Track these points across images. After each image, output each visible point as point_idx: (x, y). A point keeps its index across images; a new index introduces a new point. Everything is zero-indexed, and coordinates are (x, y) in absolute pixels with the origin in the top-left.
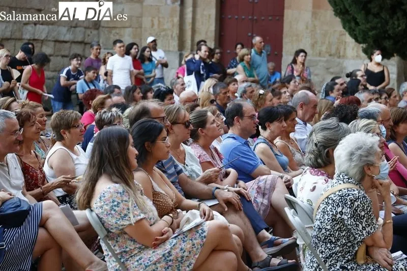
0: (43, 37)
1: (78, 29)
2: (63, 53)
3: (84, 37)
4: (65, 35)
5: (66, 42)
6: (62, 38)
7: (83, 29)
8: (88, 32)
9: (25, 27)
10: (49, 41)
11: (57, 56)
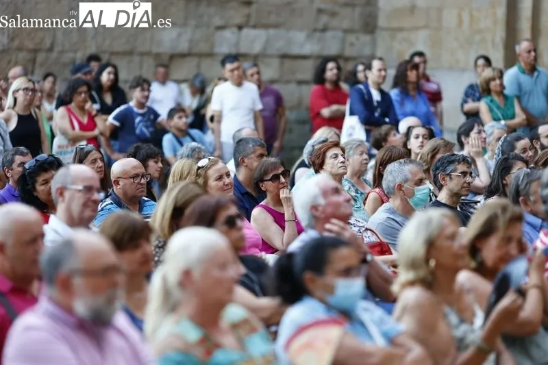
0: (257, 48)
1: (329, 34)
2: (300, 76)
3: (343, 49)
4: (302, 46)
5: (304, 57)
6: (296, 51)
7: (340, 34)
8: (351, 38)
9: (219, 34)
10: (271, 56)
11: (288, 82)
